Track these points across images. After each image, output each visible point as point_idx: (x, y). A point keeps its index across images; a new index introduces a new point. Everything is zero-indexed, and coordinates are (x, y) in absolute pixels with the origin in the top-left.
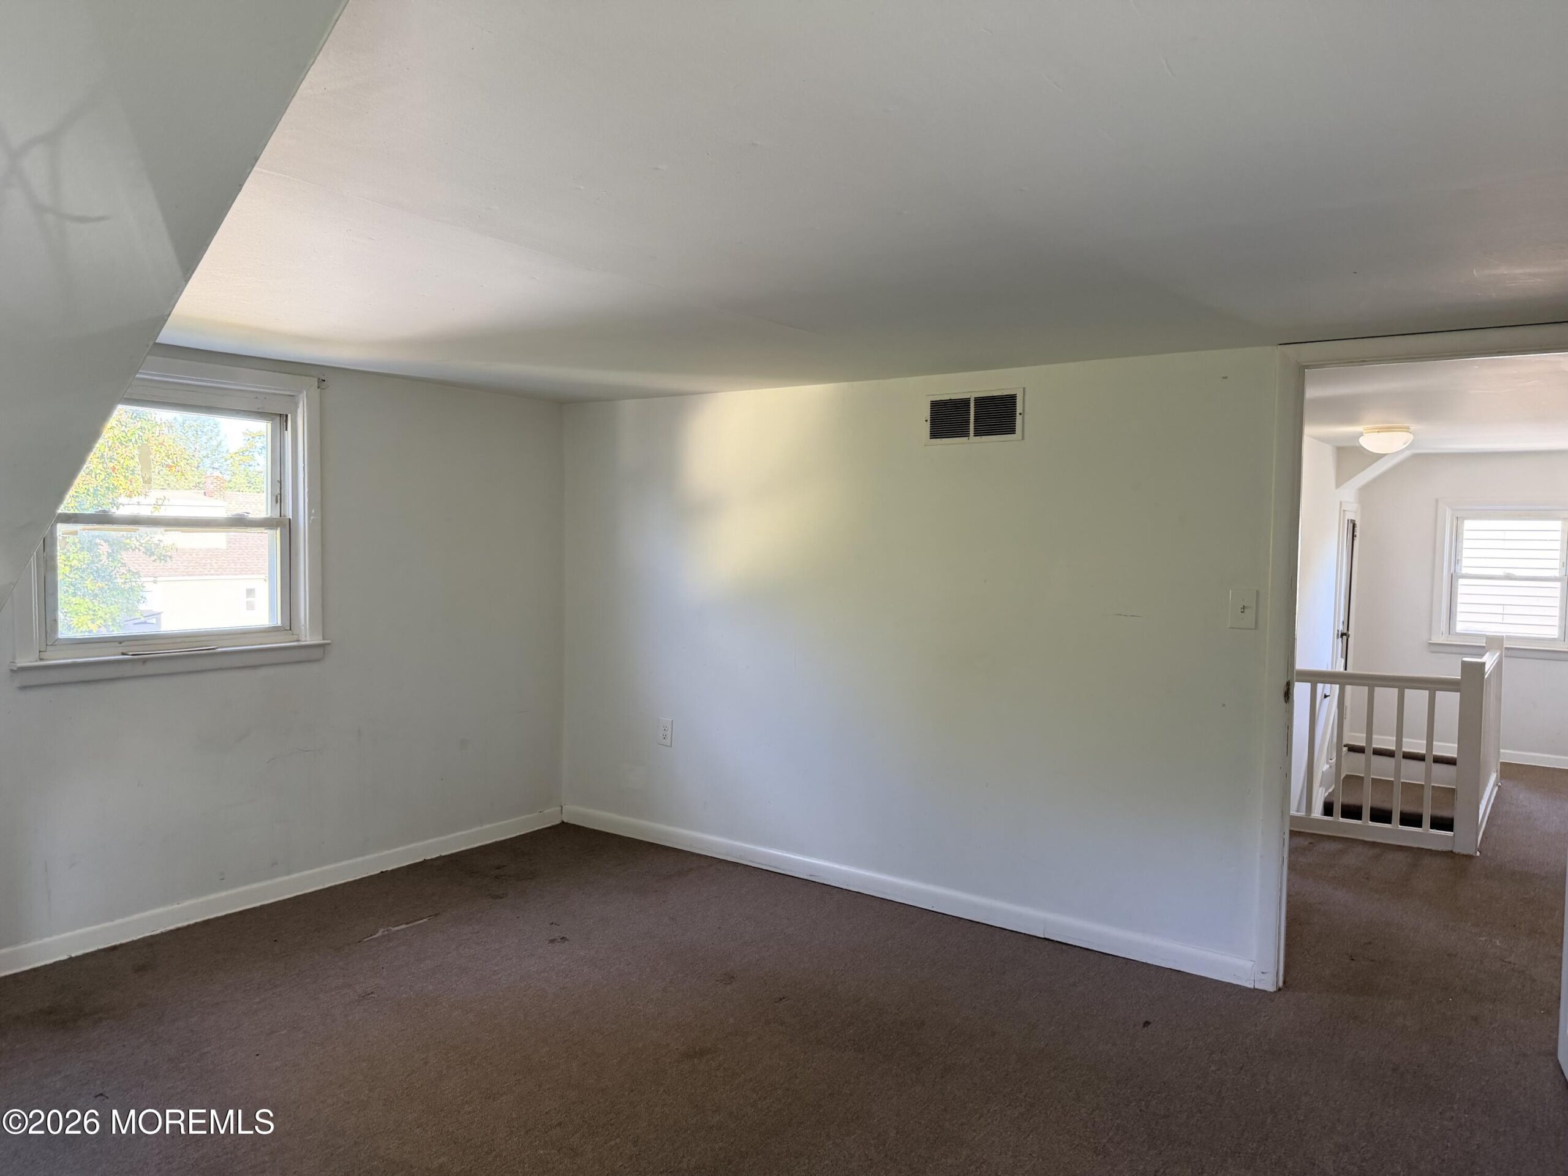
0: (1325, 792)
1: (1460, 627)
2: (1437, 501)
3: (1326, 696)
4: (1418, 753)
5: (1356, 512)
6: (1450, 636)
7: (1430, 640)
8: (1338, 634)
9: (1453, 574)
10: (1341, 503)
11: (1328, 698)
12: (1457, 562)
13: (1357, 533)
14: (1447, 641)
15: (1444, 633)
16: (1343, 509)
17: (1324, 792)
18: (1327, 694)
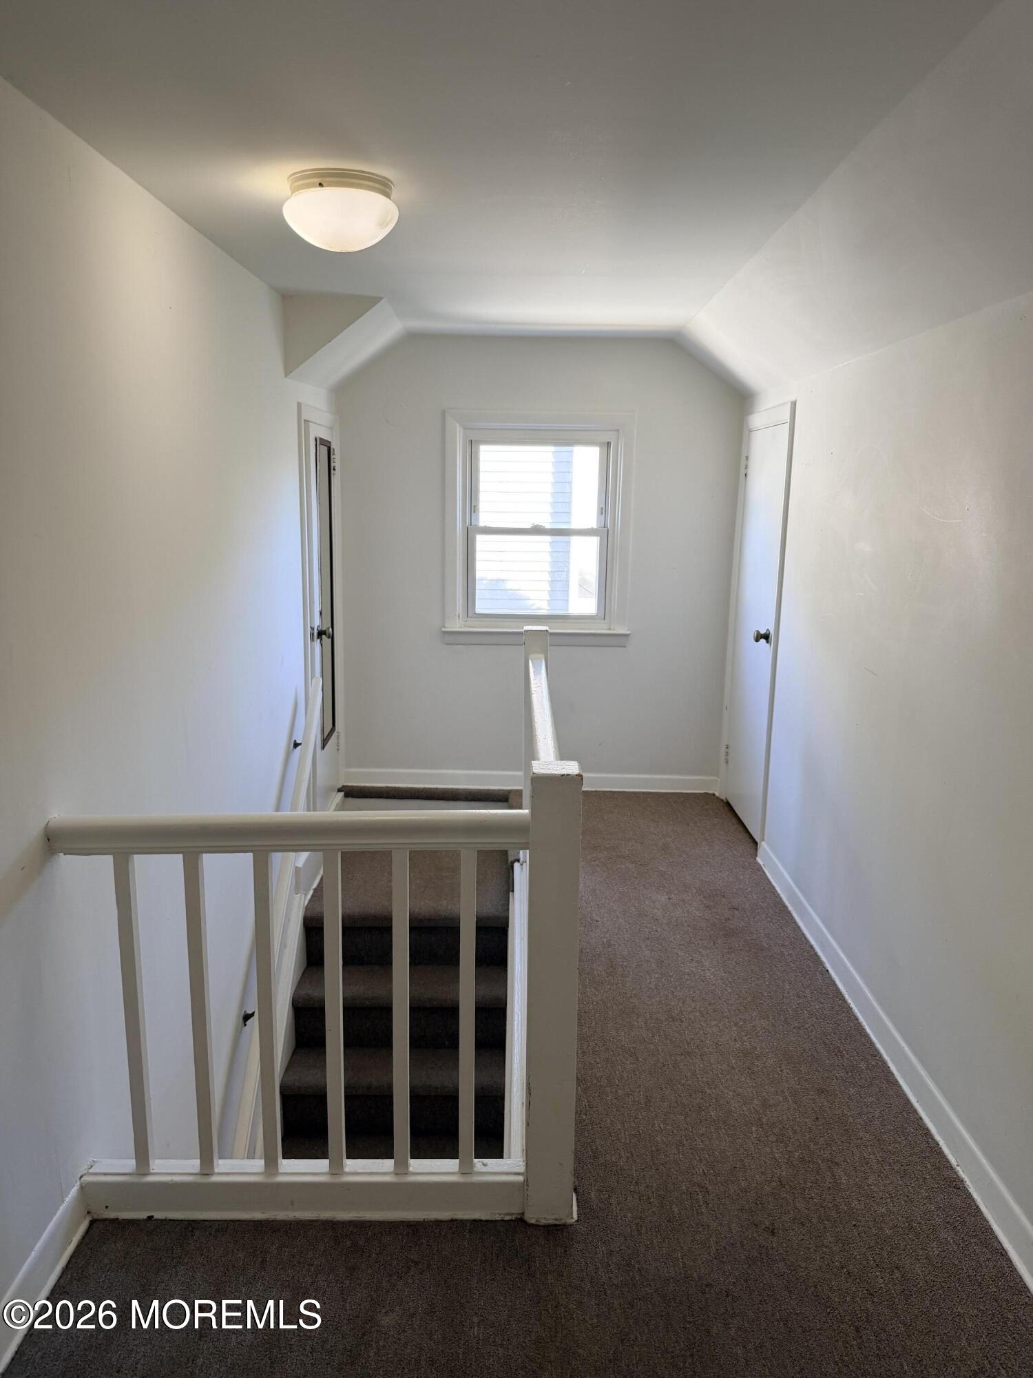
0: (305, 898)
1: (481, 607)
2: (444, 413)
3: (296, 745)
4: (437, 789)
5: (331, 428)
6: (468, 619)
7: (444, 627)
8: (312, 635)
9: (469, 526)
10: (299, 405)
11: (299, 748)
12: (474, 509)
13: (337, 463)
14: (465, 626)
15: (461, 614)
16: (304, 417)
17: (303, 899)
18: (298, 742)
